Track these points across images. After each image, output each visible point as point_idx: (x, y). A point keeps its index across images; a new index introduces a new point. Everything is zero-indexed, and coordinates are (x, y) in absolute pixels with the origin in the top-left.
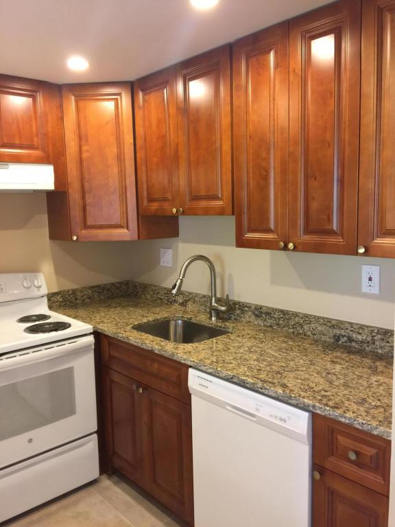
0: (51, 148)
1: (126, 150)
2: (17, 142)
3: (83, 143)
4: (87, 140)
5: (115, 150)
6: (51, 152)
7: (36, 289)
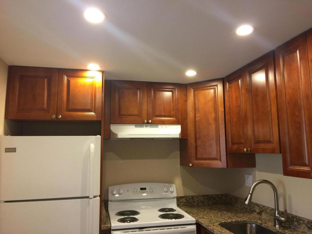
0: (180, 116)
1: (220, 115)
2: (163, 114)
3: (197, 112)
4: (199, 111)
5: (213, 115)
6: (180, 118)
7: (170, 193)
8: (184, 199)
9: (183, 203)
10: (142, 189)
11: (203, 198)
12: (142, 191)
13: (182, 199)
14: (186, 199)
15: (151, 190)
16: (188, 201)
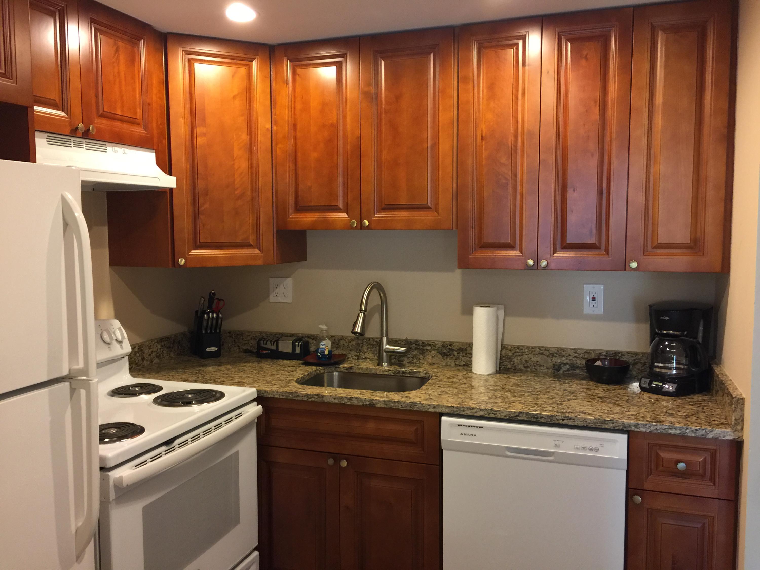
3: (197, 122)
4: (204, 120)
11: (159, 347)
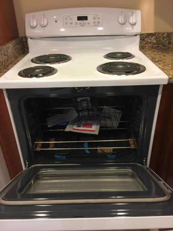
7: (130, 27)
8: (154, 37)
9: (150, 45)
10: (80, 18)
12: (80, 21)
13: (150, 37)
14: (157, 38)
15: (96, 21)
16: (160, 41)
